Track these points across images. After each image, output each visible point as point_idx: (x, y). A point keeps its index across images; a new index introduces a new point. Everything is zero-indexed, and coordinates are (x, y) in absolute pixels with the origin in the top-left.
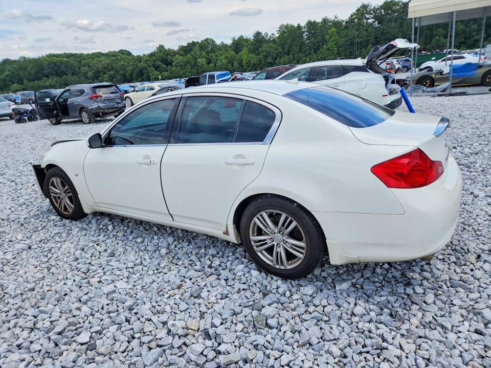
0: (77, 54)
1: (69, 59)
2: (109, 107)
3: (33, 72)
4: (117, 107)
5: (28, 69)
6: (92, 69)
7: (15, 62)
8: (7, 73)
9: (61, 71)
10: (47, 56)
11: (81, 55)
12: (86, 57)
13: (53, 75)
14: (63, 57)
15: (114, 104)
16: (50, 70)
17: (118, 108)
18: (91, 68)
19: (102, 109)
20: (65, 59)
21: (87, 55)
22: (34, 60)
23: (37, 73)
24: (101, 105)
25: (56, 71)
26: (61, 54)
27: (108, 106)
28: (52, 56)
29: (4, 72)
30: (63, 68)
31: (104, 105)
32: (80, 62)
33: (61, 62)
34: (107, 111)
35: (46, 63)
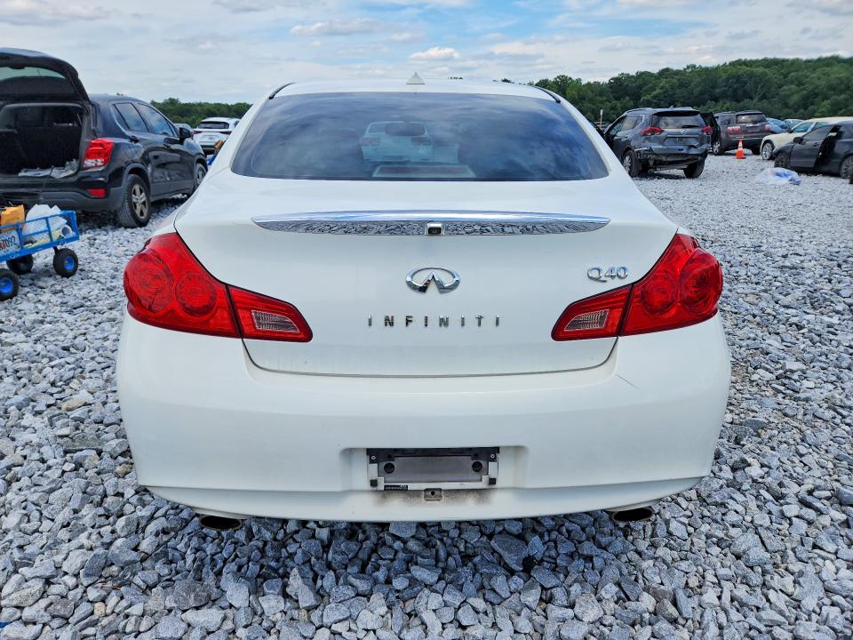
0: (787, 61)
1: (767, 70)
2: (671, 152)
3: (696, 91)
4: (687, 155)
5: (692, 85)
6: (804, 89)
7: (678, 72)
8: (658, 91)
9: (744, 91)
10: (732, 64)
11: (795, 62)
12: (803, 66)
13: (726, 97)
14: (759, 66)
15: (681, 147)
16: (726, 89)
17: (689, 157)
18: (802, 87)
19: (655, 154)
20: (761, 70)
21: (808, 61)
22: (707, 70)
23: (701, 93)
24: (656, 147)
25: (735, 90)
26: (757, 61)
27: (668, 149)
28: (740, 65)
29: (655, 90)
30: (748, 86)
31: (661, 147)
32: (785, 76)
33: (751, 75)
34: (664, 159)
35: (724, 76)
